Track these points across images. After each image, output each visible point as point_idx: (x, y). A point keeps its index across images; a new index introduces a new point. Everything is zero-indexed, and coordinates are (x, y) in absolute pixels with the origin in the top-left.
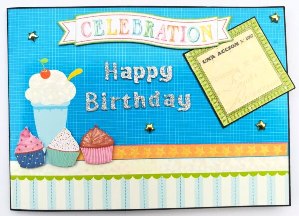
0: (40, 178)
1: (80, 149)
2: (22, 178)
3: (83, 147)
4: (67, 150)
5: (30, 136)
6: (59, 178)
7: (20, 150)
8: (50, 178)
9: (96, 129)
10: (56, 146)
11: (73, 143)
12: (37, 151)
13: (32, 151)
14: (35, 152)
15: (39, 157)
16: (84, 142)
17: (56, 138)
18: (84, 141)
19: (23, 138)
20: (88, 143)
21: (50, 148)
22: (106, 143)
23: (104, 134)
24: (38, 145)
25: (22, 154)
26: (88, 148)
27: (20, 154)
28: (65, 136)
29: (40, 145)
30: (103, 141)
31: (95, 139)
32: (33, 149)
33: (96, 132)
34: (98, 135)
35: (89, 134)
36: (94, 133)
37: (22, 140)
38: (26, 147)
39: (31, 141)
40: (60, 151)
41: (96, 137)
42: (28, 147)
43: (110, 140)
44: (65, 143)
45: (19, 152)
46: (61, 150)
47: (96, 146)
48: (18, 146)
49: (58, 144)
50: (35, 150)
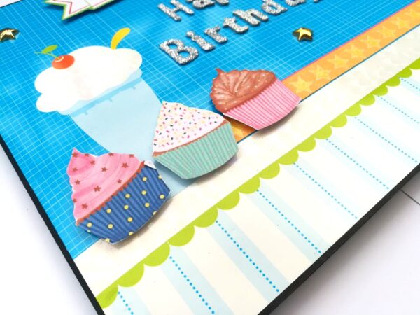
0: (184, 236)
1: (225, 117)
2: (133, 277)
3: (229, 110)
4: (200, 134)
5: (93, 163)
6: (230, 201)
7: (85, 206)
8: (208, 218)
9: (222, 74)
10: (170, 142)
11: (201, 116)
12: (132, 179)
13: (119, 186)
14: (128, 183)
15: (147, 186)
16: (220, 103)
17: (158, 128)
18: (219, 100)
19: (78, 177)
20: (230, 101)
21: (160, 153)
22: (261, 83)
23: (244, 74)
24: (125, 165)
25: (96, 210)
26: (238, 105)
27: (91, 215)
28: (176, 114)
29: (130, 163)
30: (254, 82)
31: (237, 87)
32: (119, 181)
33: (228, 78)
34: (237, 80)
35: (219, 88)
36: (225, 82)
37: (78, 182)
38: (97, 189)
39: (104, 169)
40: (186, 144)
41: (235, 84)
42: (103, 187)
43: (264, 75)
44: (185, 126)
45: (86, 213)
46: (188, 140)
47: (249, 96)
48: (75, 201)
49: (171, 135)
50: (125, 179)
